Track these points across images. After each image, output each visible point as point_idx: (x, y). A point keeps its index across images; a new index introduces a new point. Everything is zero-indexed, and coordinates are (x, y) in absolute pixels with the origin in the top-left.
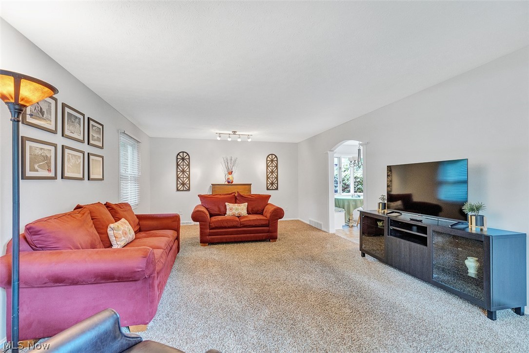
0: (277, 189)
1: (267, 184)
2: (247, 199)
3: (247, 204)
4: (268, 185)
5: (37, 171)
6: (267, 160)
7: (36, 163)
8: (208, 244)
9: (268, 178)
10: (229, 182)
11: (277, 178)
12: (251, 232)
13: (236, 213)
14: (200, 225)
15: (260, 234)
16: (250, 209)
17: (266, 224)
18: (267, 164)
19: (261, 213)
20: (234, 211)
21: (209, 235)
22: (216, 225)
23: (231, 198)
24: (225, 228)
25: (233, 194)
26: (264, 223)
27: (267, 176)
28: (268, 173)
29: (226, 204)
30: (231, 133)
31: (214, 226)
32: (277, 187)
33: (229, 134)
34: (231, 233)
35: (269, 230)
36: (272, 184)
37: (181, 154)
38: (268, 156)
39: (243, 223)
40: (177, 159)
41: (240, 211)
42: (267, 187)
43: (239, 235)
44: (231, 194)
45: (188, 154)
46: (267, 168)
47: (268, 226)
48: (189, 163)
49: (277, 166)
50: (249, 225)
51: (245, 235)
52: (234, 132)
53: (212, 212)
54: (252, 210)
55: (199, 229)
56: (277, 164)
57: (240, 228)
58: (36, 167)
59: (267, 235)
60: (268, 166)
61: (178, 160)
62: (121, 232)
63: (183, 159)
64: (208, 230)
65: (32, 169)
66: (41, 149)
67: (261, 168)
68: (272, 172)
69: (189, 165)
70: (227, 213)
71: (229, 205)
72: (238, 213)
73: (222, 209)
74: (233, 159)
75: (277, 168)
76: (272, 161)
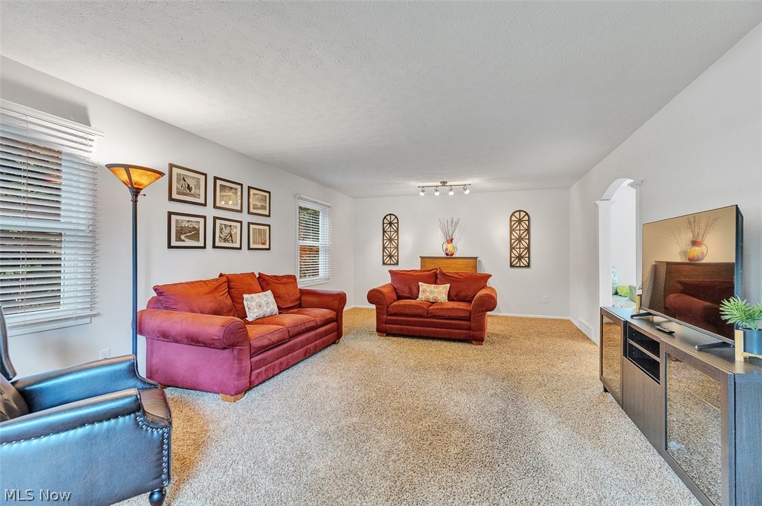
0: (528, 266)
1: (511, 257)
2: (451, 278)
3: (449, 285)
4: (513, 259)
5: (184, 241)
6: (511, 221)
7: (182, 234)
8: (385, 335)
9: (512, 248)
10: (447, 254)
11: (528, 248)
12: (442, 326)
13: (431, 297)
14: (377, 309)
15: (456, 331)
16: (453, 293)
17: (465, 317)
18: (511, 227)
19: (467, 300)
20: (427, 294)
21: (386, 323)
22: (395, 311)
23: (429, 276)
24: (407, 315)
25: (434, 271)
26: (462, 314)
27: (511, 245)
28: (513, 241)
29: (420, 283)
30: (439, 184)
31: (393, 312)
32: (529, 264)
33: (437, 186)
34: (415, 324)
35: (470, 326)
36: (520, 257)
37: (388, 217)
38: (513, 214)
39: (432, 311)
40: (384, 223)
41: (436, 295)
42: (511, 263)
43: (424, 328)
44: (432, 270)
45: (396, 217)
46: (511, 233)
47: (469, 320)
48: (398, 229)
49: (528, 230)
50: (440, 316)
51: (434, 329)
52: (444, 183)
53: (401, 294)
54: (457, 295)
55: (375, 314)
56: (529, 227)
57: (427, 318)
58: (183, 237)
59: (467, 333)
60: (512, 230)
61: (385, 225)
62: (254, 304)
63: (390, 224)
64: (385, 317)
65: (179, 239)
66: (188, 221)
67: (500, 233)
68: (520, 239)
69: (397, 231)
70: (419, 296)
71: (423, 286)
72: (433, 298)
73: (415, 291)
74: (455, 220)
75: (529, 233)
76: (520, 221)
